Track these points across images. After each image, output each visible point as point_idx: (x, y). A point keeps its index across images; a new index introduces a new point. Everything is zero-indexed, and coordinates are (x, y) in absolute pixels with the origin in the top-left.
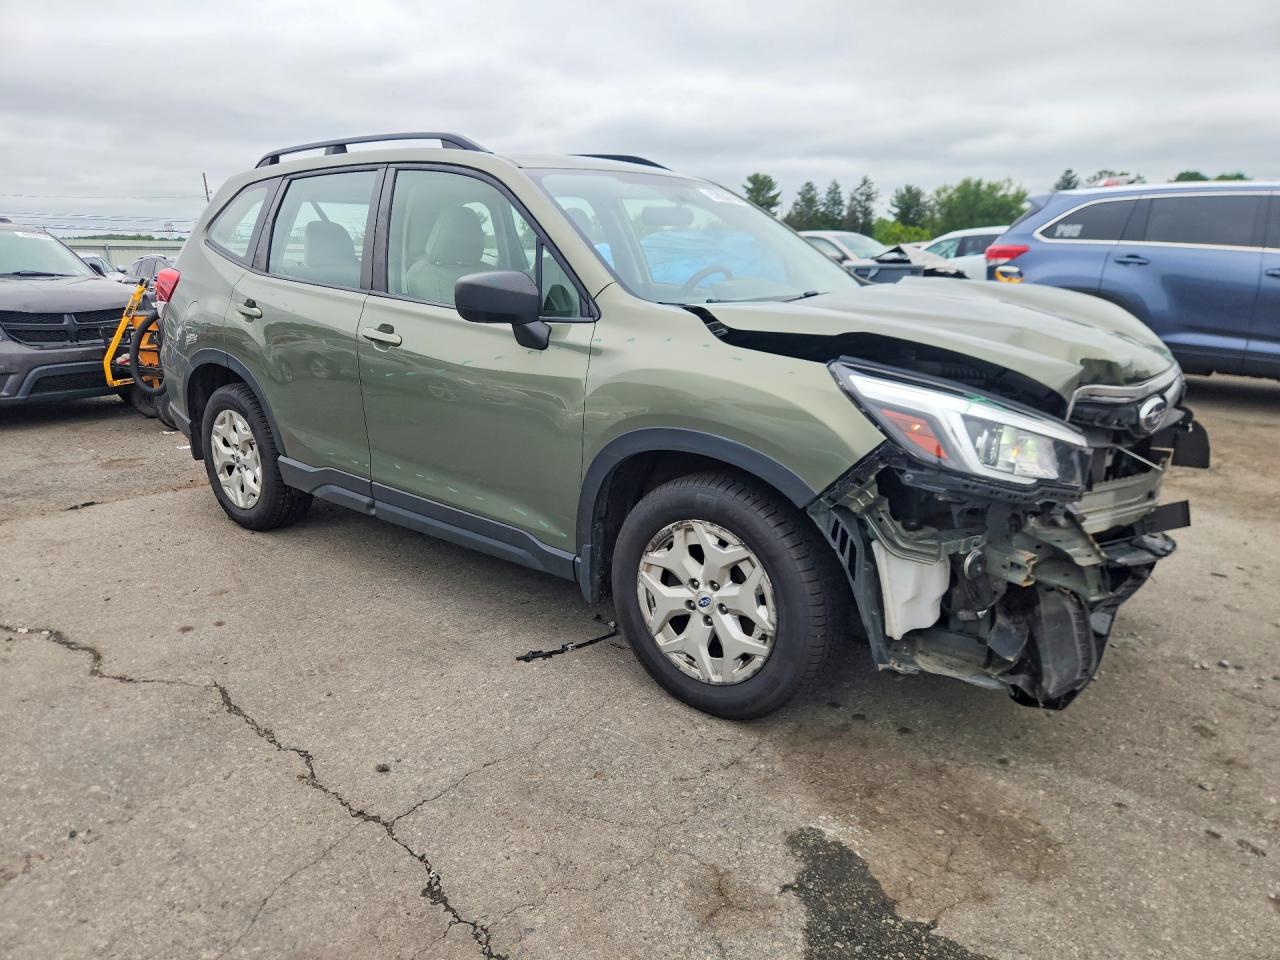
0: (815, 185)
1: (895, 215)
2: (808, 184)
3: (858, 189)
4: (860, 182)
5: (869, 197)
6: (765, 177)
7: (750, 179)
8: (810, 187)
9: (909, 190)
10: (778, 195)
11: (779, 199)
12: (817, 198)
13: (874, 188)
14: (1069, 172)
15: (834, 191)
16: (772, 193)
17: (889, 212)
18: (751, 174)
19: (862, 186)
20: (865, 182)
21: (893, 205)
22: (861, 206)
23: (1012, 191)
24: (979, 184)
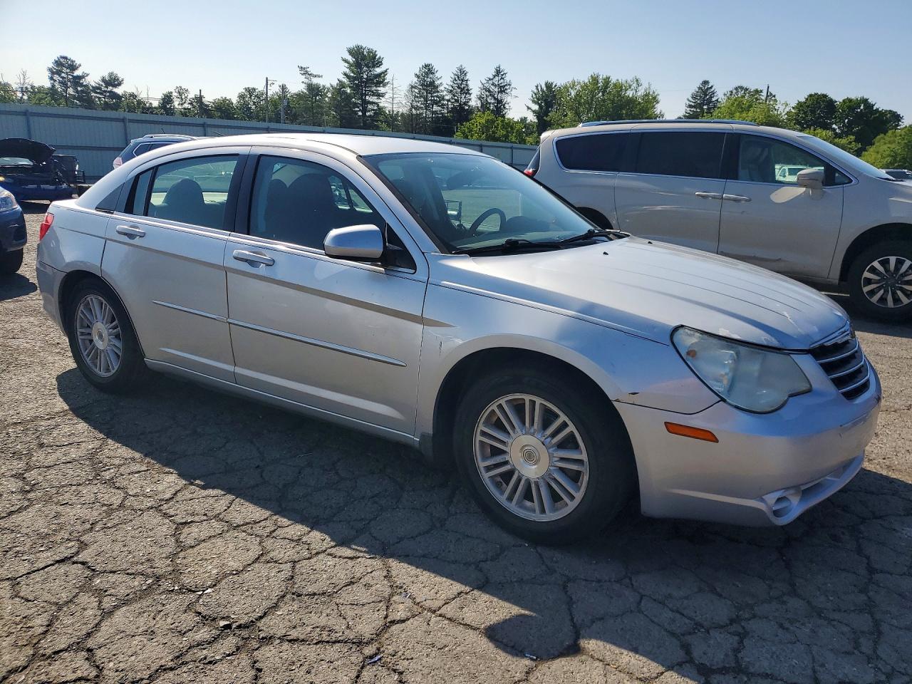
0: (436, 67)
1: (534, 112)
2: (426, 66)
3: (490, 79)
4: (493, 72)
5: (502, 89)
6: (370, 51)
7: (351, 52)
8: (429, 69)
9: (549, 86)
10: (385, 72)
11: (388, 78)
12: (437, 83)
13: (507, 79)
14: (706, 82)
15: (461, 77)
16: (378, 70)
17: (529, 108)
18: (352, 45)
19: (494, 76)
20: (498, 72)
21: (533, 101)
22: (495, 99)
23: (641, 92)
24: (607, 81)
